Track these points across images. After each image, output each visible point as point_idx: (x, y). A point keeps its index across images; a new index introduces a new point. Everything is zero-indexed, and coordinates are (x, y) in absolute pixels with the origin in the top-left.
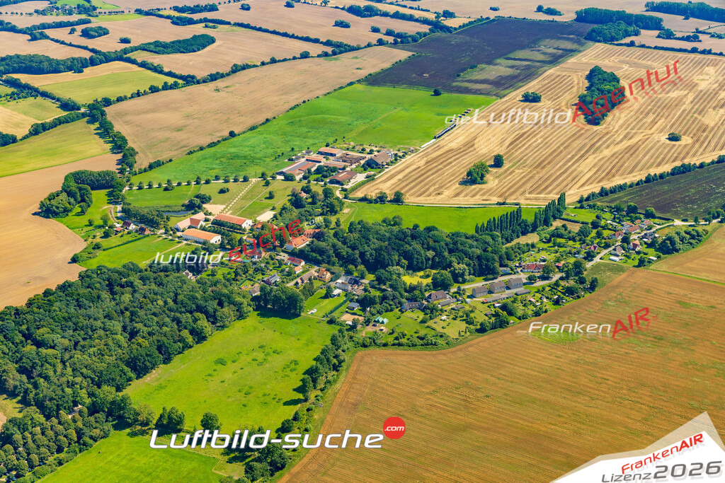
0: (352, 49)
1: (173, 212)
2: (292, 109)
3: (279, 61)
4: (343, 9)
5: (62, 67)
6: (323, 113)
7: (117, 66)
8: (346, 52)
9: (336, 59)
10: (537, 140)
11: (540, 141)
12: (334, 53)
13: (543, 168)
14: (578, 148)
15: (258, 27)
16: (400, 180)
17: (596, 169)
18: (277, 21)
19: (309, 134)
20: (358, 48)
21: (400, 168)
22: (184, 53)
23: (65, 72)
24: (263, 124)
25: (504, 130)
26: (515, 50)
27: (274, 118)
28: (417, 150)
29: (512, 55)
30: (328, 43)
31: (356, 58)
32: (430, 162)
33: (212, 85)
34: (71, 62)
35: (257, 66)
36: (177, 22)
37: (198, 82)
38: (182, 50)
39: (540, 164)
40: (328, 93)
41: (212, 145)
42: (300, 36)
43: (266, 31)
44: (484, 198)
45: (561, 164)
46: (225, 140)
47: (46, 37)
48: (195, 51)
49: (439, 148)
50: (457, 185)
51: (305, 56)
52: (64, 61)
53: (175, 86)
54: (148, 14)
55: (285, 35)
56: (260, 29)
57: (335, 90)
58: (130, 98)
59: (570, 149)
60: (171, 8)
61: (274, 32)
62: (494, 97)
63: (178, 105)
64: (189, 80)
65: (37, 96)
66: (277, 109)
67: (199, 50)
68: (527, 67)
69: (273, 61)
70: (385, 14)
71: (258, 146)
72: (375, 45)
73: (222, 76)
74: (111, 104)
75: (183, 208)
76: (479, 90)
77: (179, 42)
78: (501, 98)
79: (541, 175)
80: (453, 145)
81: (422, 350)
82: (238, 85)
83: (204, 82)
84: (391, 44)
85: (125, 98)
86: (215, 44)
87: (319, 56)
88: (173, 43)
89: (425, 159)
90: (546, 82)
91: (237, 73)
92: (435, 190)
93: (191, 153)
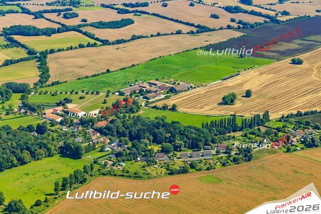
0: (210, 30)
1: (50, 106)
2: (151, 60)
3: (163, 35)
4: (223, 8)
5: (40, 32)
6: (167, 63)
7: (71, 34)
8: (205, 32)
9: (197, 35)
10: (283, 84)
11: (284, 85)
12: (198, 32)
13: (275, 99)
14: (304, 90)
15: (163, 16)
16: (184, 99)
17: (307, 102)
18: (177, 13)
19: (152, 74)
20: (214, 30)
21: (188, 94)
22: (113, 28)
23: (42, 35)
24: (130, 67)
25: (267, 78)
26: (311, 35)
27: (138, 64)
28: (206, 85)
29: (306, 38)
30: (198, 26)
31: (210, 35)
32: (209, 91)
33: (116, 46)
34: (47, 30)
35: (148, 37)
36: (120, 11)
37: (109, 44)
38: (112, 27)
39: (274, 97)
40: (178, 53)
41: (94, 76)
42: (184, 22)
43: (167, 18)
44: (227, 112)
45: (287, 98)
46: (103, 73)
47: (43, 17)
48: (119, 28)
49: (221, 85)
50: (216, 105)
51: (179, 32)
52: (43, 29)
53: (95, 45)
54: (107, 7)
55: (177, 21)
56: (164, 17)
57: (183, 52)
58: (66, 50)
59: (299, 90)
60: (121, 4)
61: (171, 19)
62: (275, 60)
63: (90, 55)
64: (105, 42)
65: (19, 47)
66: (143, 60)
67: (121, 27)
68: (310, 45)
69: (159, 35)
70: (246, 12)
71: (119, 78)
72: (225, 29)
73: (125, 41)
74: (54, 53)
75: (56, 105)
76: (269, 56)
77: (113, 22)
78: (278, 61)
79: (270, 103)
80: (231, 84)
81: (133, 179)
82: (130, 47)
83: (113, 44)
84: (236, 28)
85: (63, 50)
86: (133, 24)
87: (188, 33)
88: (109, 22)
89: (207, 90)
90: (316, 53)
91: (134, 40)
92: (201, 106)
93: (80, 79)
